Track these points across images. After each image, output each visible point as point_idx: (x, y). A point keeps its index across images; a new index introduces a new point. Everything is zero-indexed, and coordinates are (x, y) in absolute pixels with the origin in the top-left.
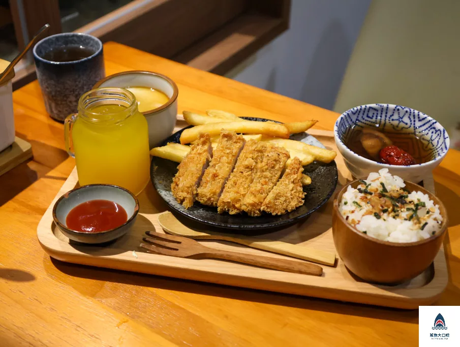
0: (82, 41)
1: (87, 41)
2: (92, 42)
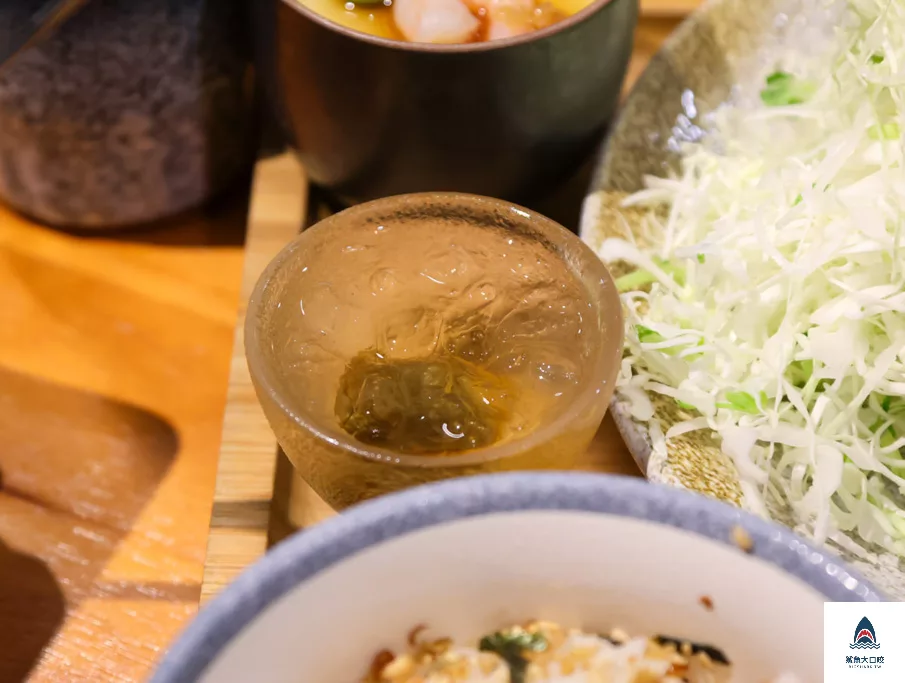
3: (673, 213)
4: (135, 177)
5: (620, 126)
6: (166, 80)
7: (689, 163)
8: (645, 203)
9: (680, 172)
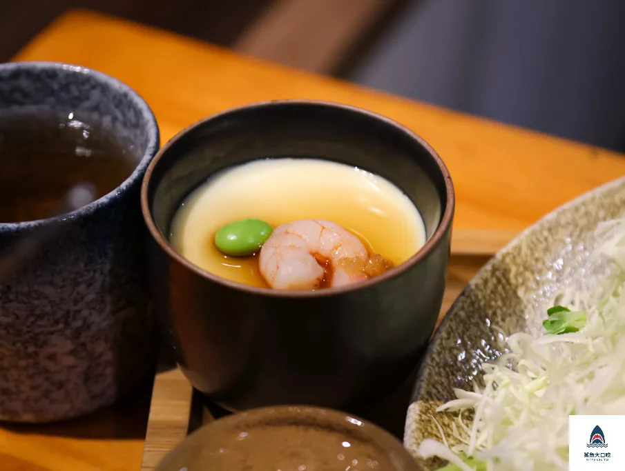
0: (52, 93)
1: (75, 91)
2: (96, 95)
3: (477, 417)
4: (61, 385)
5: (436, 348)
6: (85, 313)
7: (488, 378)
8: (455, 409)
9: (482, 385)
